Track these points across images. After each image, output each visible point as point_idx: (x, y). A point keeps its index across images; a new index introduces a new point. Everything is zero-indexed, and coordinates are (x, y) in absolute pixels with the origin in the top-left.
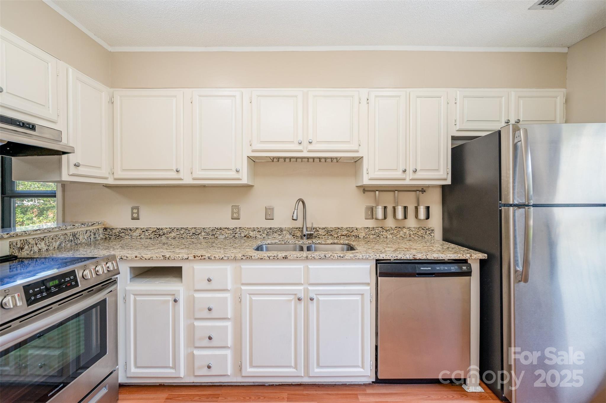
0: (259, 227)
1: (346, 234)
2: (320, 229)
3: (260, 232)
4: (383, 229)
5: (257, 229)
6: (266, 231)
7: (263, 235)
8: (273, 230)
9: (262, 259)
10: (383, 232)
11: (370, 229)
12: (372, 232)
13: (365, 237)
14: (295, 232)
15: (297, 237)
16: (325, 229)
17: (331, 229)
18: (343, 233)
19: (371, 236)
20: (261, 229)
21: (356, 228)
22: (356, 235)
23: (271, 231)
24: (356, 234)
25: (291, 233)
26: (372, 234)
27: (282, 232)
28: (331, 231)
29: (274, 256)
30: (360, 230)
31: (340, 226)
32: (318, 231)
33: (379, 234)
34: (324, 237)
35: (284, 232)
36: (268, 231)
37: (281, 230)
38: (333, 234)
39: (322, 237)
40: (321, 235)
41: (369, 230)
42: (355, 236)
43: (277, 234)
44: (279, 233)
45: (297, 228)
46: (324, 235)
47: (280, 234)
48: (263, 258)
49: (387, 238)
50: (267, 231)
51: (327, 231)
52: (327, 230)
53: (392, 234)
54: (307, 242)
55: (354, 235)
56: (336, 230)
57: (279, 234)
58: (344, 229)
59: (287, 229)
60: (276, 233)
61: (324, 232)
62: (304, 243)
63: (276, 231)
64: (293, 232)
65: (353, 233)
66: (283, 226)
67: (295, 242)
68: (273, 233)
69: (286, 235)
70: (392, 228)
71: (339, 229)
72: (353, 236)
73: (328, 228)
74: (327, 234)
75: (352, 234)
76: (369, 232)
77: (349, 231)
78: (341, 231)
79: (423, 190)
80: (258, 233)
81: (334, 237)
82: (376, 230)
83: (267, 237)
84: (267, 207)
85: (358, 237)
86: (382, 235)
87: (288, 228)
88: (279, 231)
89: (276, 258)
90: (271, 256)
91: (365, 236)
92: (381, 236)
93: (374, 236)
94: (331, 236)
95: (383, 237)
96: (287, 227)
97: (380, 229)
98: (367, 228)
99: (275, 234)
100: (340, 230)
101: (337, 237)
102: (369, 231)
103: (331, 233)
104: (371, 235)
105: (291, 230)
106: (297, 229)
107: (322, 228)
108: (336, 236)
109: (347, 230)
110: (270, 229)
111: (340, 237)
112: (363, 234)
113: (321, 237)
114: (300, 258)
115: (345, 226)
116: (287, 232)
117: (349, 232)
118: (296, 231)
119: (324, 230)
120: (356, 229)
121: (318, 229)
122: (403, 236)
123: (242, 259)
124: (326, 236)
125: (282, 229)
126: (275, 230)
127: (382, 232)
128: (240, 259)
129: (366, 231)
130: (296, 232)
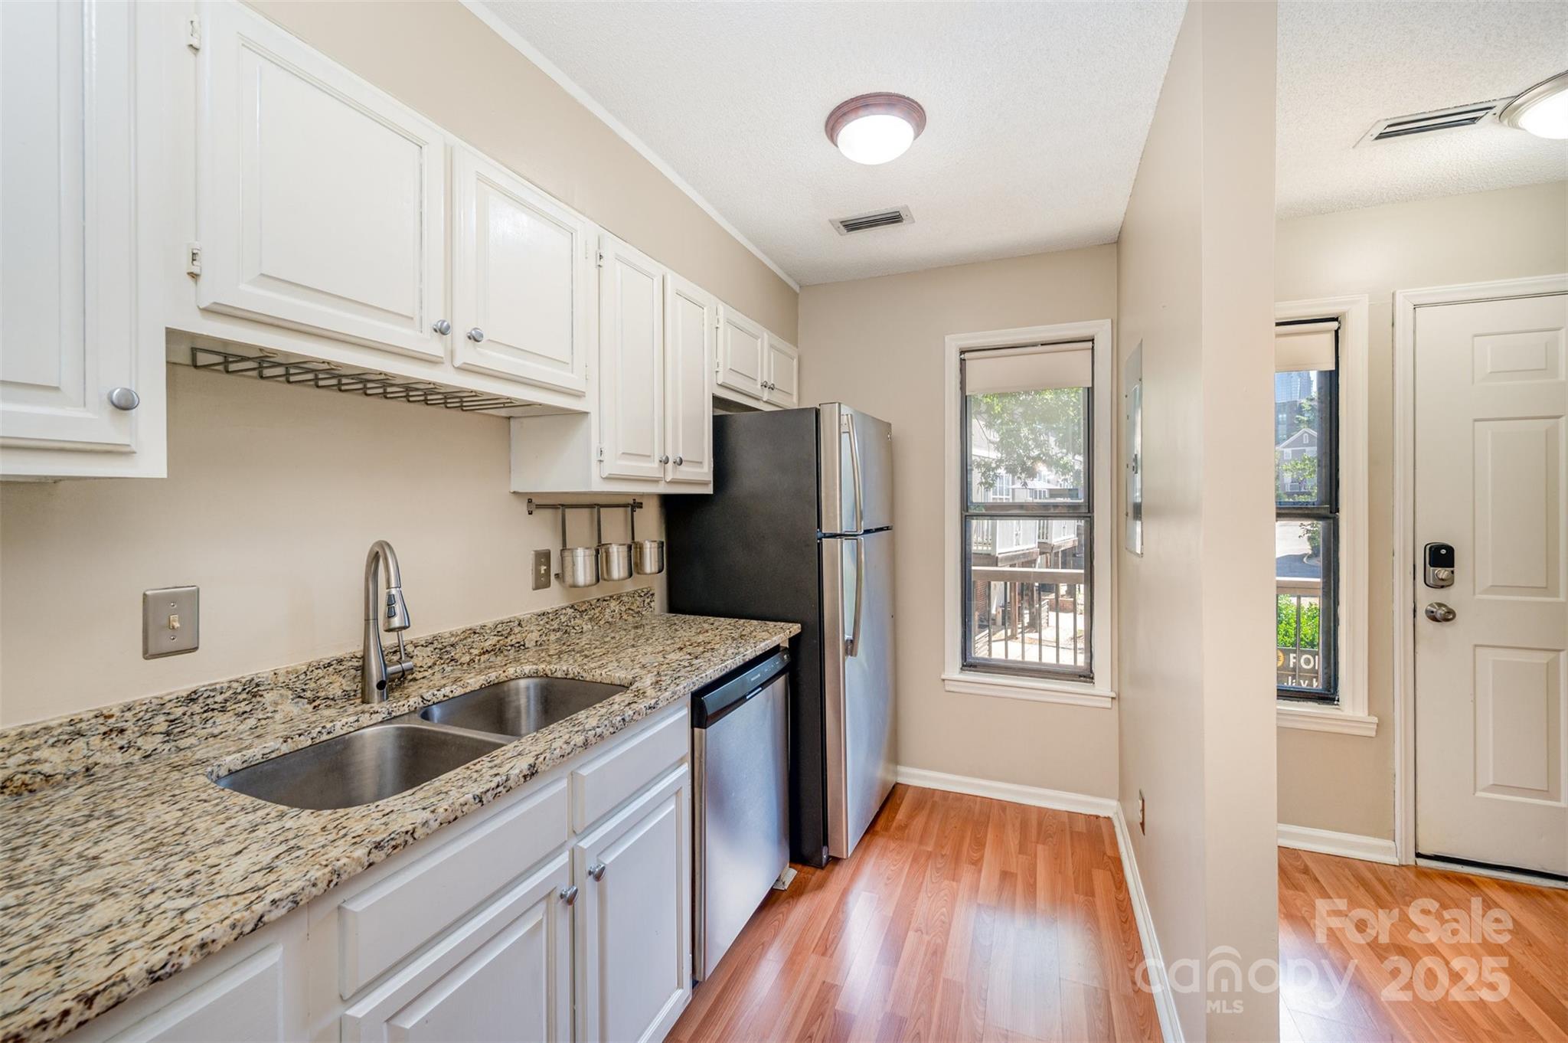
0: (112, 703)
1: (494, 646)
2: (416, 647)
3: (122, 731)
4: (576, 610)
5: (101, 720)
6: (162, 718)
7: (140, 742)
8: (209, 701)
9: (456, 819)
10: (575, 618)
11: (548, 618)
12: (553, 623)
13: (539, 643)
14: (322, 681)
15: (329, 702)
16: (432, 643)
17: (453, 639)
18: (487, 645)
19: (553, 637)
20: (128, 715)
21: (518, 619)
22: (519, 643)
23: (196, 708)
24: (518, 640)
25: (304, 690)
26: (554, 630)
27: (259, 699)
28: (452, 645)
29: (498, 786)
30: (529, 626)
31: (476, 624)
32: (412, 657)
33: (567, 626)
34: (430, 671)
35: (269, 697)
36: (179, 712)
37: (253, 690)
38: (457, 657)
39: (426, 674)
40: (421, 667)
41: (547, 620)
42: (517, 645)
43: (231, 713)
44: (243, 707)
45: (330, 665)
46: (429, 665)
47: (248, 709)
48: (459, 814)
49: (582, 632)
50: (172, 717)
51: (441, 649)
52: (440, 646)
53: (590, 619)
54: (406, 706)
55: (513, 642)
56: (466, 638)
57: (241, 710)
58: (488, 631)
59: (281, 679)
60: (223, 710)
61: (430, 654)
62: (394, 714)
63: (226, 701)
64: (312, 685)
65: (512, 637)
66: (261, 668)
67: (357, 721)
68: (210, 714)
69: (279, 707)
70: (591, 605)
71: (475, 633)
72: (512, 646)
73: (442, 638)
74: (441, 658)
75: (510, 643)
76: (548, 626)
77: (502, 635)
78: (482, 637)
79: (634, 505)
80: (106, 743)
81: (462, 664)
82: (562, 617)
83: (167, 747)
84: (148, 593)
85: (524, 645)
86: (574, 628)
87: (288, 673)
88: (244, 696)
89: (504, 791)
90: (488, 790)
91: (538, 639)
92: (572, 631)
93: (558, 634)
94: (453, 663)
95: (576, 633)
96: (282, 666)
97: (570, 611)
98: (544, 615)
99: (220, 718)
100: (477, 635)
101: (468, 664)
102: (547, 623)
103: (452, 654)
104: (551, 633)
105: (303, 676)
106: (331, 669)
107: (423, 643)
108: (466, 658)
109: (495, 633)
110: (192, 698)
111: (476, 661)
112: (535, 636)
113: (420, 676)
114: (570, 756)
115: (490, 621)
116: (283, 691)
117: (501, 638)
118: (323, 677)
119: (430, 648)
120: (519, 624)
121: (410, 648)
122: (610, 620)
123: (370, 865)
124: (436, 668)
125: (258, 685)
126: (219, 698)
127: (572, 620)
128: (360, 870)
129: (541, 623)
130: (324, 682)
